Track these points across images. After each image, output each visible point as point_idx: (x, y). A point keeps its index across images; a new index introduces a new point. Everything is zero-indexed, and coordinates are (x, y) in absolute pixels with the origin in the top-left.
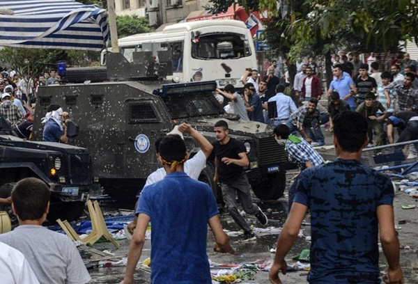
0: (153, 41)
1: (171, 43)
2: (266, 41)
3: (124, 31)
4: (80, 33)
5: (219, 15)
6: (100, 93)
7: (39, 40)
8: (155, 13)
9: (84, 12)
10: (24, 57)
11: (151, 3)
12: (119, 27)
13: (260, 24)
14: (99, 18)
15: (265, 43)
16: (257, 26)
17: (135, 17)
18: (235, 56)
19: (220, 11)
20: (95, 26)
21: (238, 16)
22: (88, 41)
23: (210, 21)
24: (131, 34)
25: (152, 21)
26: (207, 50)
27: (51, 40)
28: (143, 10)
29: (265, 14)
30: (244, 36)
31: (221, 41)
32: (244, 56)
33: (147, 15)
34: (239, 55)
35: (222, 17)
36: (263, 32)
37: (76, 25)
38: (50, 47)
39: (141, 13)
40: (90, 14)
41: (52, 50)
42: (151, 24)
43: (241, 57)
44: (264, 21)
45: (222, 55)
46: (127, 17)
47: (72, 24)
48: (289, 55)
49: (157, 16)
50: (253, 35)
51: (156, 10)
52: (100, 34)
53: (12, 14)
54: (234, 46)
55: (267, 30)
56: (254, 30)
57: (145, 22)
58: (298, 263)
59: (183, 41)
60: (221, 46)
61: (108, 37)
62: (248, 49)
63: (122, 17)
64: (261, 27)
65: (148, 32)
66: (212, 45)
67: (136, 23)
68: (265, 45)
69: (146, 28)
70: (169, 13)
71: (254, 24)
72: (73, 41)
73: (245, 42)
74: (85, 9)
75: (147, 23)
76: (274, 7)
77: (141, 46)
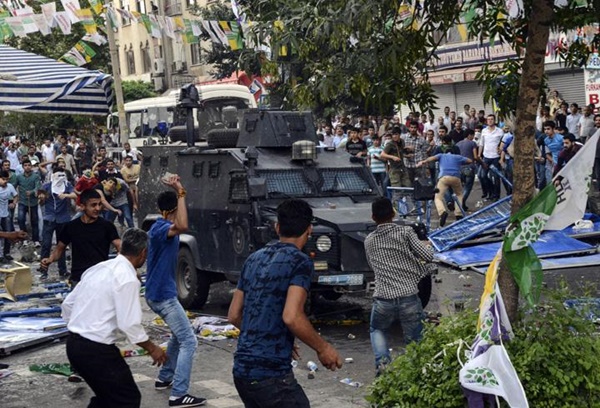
0: (158, 105)
2: (269, 104)
3: (130, 96)
4: (85, 98)
5: (223, 80)
7: (44, 105)
8: (160, 79)
9: (89, 77)
10: (30, 122)
11: (156, 69)
12: (124, 92)
13: (263, 89)
14: (104, 83)
15: (269, 107)
16: (260, 91)
17: (141, 82)
19: (224, 76)
20: (100, 91)
21: (242, 81)
22: (94, 106)
23: (215, 86)
24: (137, 99)
25: (158, 85)
27: (56, 105)
28: (148, 75)
29: (268, 79)
30: (248, 100)
31: (226, 106)
33: (153, 80)
35: (227, 82)
36: (266, 96)
37: (81, 90)
38: (55, 112)
39: (146, 78)
40: (94, 79)
41: (58, 115)
42: (156, 89)
44: (267, 86)
46: (133, 83)
47: (77, 89)
49: (163, 81)
50: (256, 100)
51: (161, 75)
52: (104, 99)
53: (16, 80)
54: (237, 110)
55: (270, 95)
56: (257, 95)
57: (151, 87)
60: (226, 110)
61: (113, 102)
63: (127, 83)
64: (265, 92)
65: (154, 97)
66: (218, 109)
67: (142, 89)
69: (152, 93)
70: (173, 78)
71: (257, 89)
72: (78, 106)
73: (249, 107)
74: (90, 75)
75: (153, 88)
76: (276, 73)
77: (147, 111)
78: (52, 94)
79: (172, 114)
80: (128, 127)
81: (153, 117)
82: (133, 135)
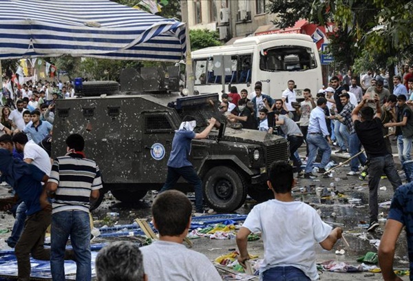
0: (223, 54)
1: (240, 56)
2: (331, 54)
3: (197, 45)
4: (159, 45)
5: (287, 29)
6: (117, 106)
7: (121, 52)
8: (225, 28)
9: (165, 25)
10: (104, 69)
11: (222, 19)
12: (192, 41)
13: (325, 38)
14: (178, 31)
15: (330, 56)
16: (322, 40)
17: (207, 31)
18: (301, 69)
19: (287, 25)
20: (174, 38)
21: (305, 30)
22: (167, 53)
23: (278, 35)
24: (203, 47)
25: (222, 35)
26: (274, 63)
27: (133, 52)
28: (214, 24)
29: (330, 29)
30: (310, 49)
31: (288, 54)
32: (310, 68)
33: (218, 29)
34: (305, 67)
35: (289, 32)
36: (328, 45)
37: (156, 38)
39: (212, 27)
40: (170, 27)
42: (221, 38)
43: (307, 69)
44: (329, 35)
45: (288, 68)
46: (200, 31)
47: (153, 37)
48: (354, 67)
49: (228, 30)
50: (318, 49)
51: (226, 24)
52: (179, 46)
53: (99, 27)
54: (300, 59)
55: (332, 44)
56: (319, 43)
57: (216, 36)
58: (363, 264)
59: (253, 54)
60: (287, 59)
61: (184, 50)
62: (314, 62)
63: (194, 31)
64: (327, 41)
65: (219, 45)
66: (280, 58)
67: (208, 37)
68: (330, 58)
69: (217, 42)
70: (238, 27)
71: (319, 38)
73: (312, 55)
74: (166, 23)
75: (218, 37)
76: (340, 24)
77: (212, 59)
78: (132, 40)
79: (236, 62)
80: (194, 74)
81: (218, 65)
82: (198, 82)
